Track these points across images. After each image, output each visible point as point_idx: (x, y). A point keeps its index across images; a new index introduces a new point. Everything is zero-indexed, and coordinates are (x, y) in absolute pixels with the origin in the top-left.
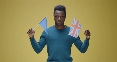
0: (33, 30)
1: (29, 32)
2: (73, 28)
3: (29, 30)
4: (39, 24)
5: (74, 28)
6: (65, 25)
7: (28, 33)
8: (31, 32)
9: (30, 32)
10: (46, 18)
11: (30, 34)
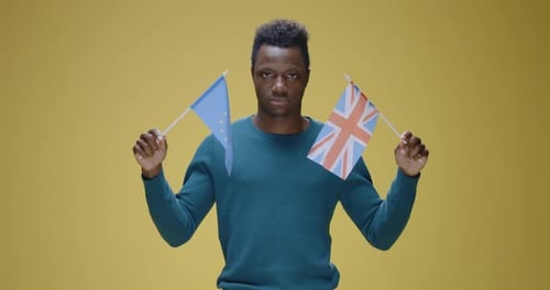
0: (160, 138)
1: (142, 148)
2: (333, 129)
3: (143, 137)
4: (189, 109)
5: (337, 130)
6: (304, 113)
7: (135, 150)
8: (150, 146)
9: (148, 145)
10: (223, 78)
11: (146, 156)
